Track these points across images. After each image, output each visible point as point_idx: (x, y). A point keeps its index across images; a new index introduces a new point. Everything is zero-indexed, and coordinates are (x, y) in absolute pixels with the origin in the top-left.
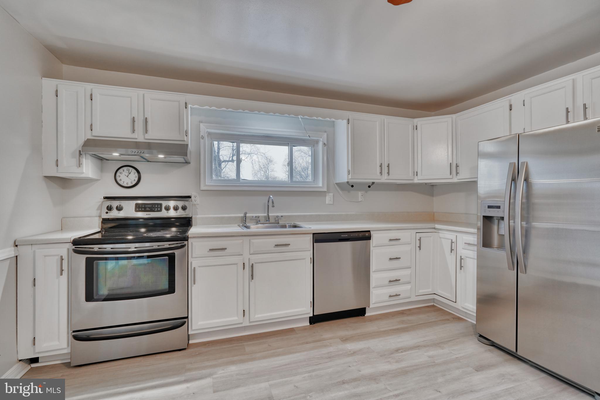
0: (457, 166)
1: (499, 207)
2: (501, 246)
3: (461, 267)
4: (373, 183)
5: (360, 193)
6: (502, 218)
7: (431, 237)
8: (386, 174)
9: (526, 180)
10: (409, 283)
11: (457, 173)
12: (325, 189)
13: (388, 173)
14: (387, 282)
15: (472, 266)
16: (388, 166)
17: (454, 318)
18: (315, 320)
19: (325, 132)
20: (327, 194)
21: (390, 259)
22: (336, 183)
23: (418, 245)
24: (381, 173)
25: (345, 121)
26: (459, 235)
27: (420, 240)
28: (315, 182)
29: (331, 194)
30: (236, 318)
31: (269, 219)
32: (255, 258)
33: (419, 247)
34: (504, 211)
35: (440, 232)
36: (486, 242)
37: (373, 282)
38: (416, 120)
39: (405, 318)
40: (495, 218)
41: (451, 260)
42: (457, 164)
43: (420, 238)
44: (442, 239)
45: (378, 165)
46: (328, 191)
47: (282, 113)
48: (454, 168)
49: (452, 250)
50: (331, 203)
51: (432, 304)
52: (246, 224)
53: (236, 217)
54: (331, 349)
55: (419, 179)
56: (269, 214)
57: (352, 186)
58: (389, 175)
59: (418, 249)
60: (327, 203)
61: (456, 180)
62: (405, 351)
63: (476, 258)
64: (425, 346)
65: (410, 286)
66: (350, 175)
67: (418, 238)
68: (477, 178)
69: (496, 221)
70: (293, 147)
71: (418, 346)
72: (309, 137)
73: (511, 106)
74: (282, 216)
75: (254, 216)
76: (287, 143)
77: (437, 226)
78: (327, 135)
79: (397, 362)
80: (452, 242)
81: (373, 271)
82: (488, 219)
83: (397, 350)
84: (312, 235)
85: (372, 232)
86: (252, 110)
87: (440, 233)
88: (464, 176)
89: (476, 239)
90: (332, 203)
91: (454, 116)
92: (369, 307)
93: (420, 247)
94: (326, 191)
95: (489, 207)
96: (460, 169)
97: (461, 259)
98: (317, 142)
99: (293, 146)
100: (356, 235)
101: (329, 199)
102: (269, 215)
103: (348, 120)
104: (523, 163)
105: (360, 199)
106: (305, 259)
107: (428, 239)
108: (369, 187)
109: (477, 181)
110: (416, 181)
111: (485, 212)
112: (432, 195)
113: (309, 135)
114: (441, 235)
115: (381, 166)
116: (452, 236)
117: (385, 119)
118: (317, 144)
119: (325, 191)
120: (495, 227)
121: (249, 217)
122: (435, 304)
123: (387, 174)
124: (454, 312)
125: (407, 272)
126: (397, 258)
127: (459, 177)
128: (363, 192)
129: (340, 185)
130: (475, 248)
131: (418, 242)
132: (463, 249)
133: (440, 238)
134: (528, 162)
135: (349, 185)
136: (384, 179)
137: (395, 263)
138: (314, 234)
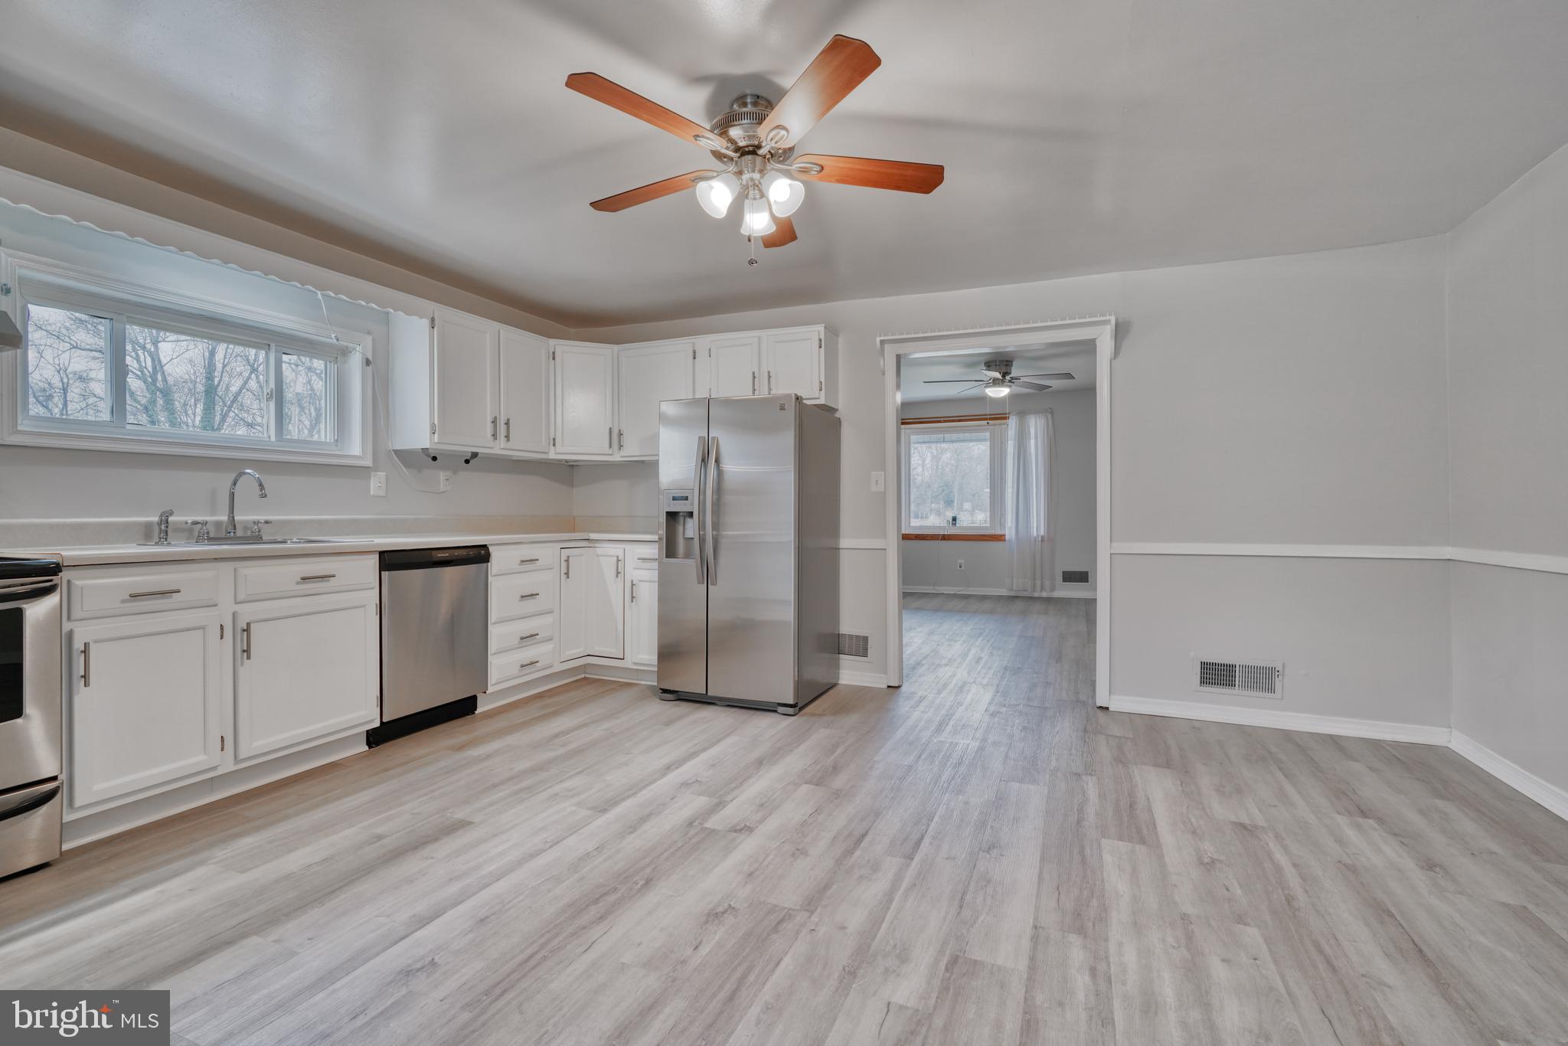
0: (620, 434)
1: (686, 498)
2: (688, 555)
3: (633, 597)
4: (475, 455)
5: (442, 475)
6: (691, 514)
7: (582, 555)
8: (503, 438)
9: (717, 461)
10: (550, 639)
11: (621, 446)
12: (368, 463)
13: (507, 437)
14: (516, 641)
15: (649, 594)
16: (507, 423)
17: (621, 686)
18: (380, 736)
19: (369, 333)
20: (372, 473)
21: (523, 597)
22: (394, 450)
23: (564, 570)
24: (494, 435)
25: (426, 322)
26: (628, 547)
27: (567, 561)
28: (339, 444)
29: (382, 474)
30: (202, 757)
31: (235, 529)
32: (247, 613)
33: (565, 574)
34: (692, 504)
35: (597, 545)
36: (670, 551)
37: (493, 645)
38: (552, 342)
39: (548, 701)
40: (681, 514)
41: (615, 591)
42: (620, 431)
43: (568, 557)
44: (601, 558)
45: (489, 419)
46: (375, 468)
47: (286, 277)
48: (616, 437)
49: (618, 573)
50: (382, 493)
51: (583, 676)
52: (168, 540)
53: (127, 525)
54: (442, 764)
55: (557, 451)
56: (235, 518)
57: (434, 459)
58: (508, 440)
59: (563, 576)
60: (372, 493)
61: (617, 457)
62: (568, 734)
63: (656, 579)
64: (594, 722)
65: (552, 646)
66: (436, 435)
67: (564, 558)
68: (658, 455)
69: (682, 519)
70: (284, 356)
71: (585, 724)
72: (338, 340)
73: (694, 352)
74: (267, 522)
75: (189, 522)
76: (265, 344)
77: (593, 536)
78: (373, 340)
79: (563, 746)
80: (618, 560)
81: (492, 622)
82: (672, 516)
83: (556, 736)
84: (377, 556)
85: (491, 549)
86: (159, 240)
87: (597, 549)
88: (632, 450)
89: (657, 551)
90: (384, 495)
91: (616, 348)
92: (485, 692)
93: (567, 574)
94: (371, 465)
95: (674, 499)
96: (625, 439)
97: (633, 585)
98: (345, 352)
99: (284, 353)
100: (463, 552)
101: (376, 484)
102: (233, 517)
103: (433, 320)
104: (713, 438)
105: (442, 488)
106: (364, 606)
107: (581, 559)
108: (467, 462)
109: (658, 460)
110: (552, 455)
111: (669, 505)
112: (571, 485)
113: (335, 337)
114: (599, 551)
115: (494, 422)
116: (615, 550)
117: (501, 330)
118: (344, 355)
119: (369, 467)
120: (680, 528)
121: (175, 523)
122: (587, 676)
123: (506, 439)
124: (619, 678)
125: (548, 620)
126: (532, 595)
127: (622, 453)
128: (449, 473)
129: (406, 457)
130: (656, 565)
131: (564, 564)
132: (635, 569)
133: (598, 556)
134: (719, 439)
135: (428, 456)
136: (499, 448)
137: (530, 606)
138: (381, 553)
